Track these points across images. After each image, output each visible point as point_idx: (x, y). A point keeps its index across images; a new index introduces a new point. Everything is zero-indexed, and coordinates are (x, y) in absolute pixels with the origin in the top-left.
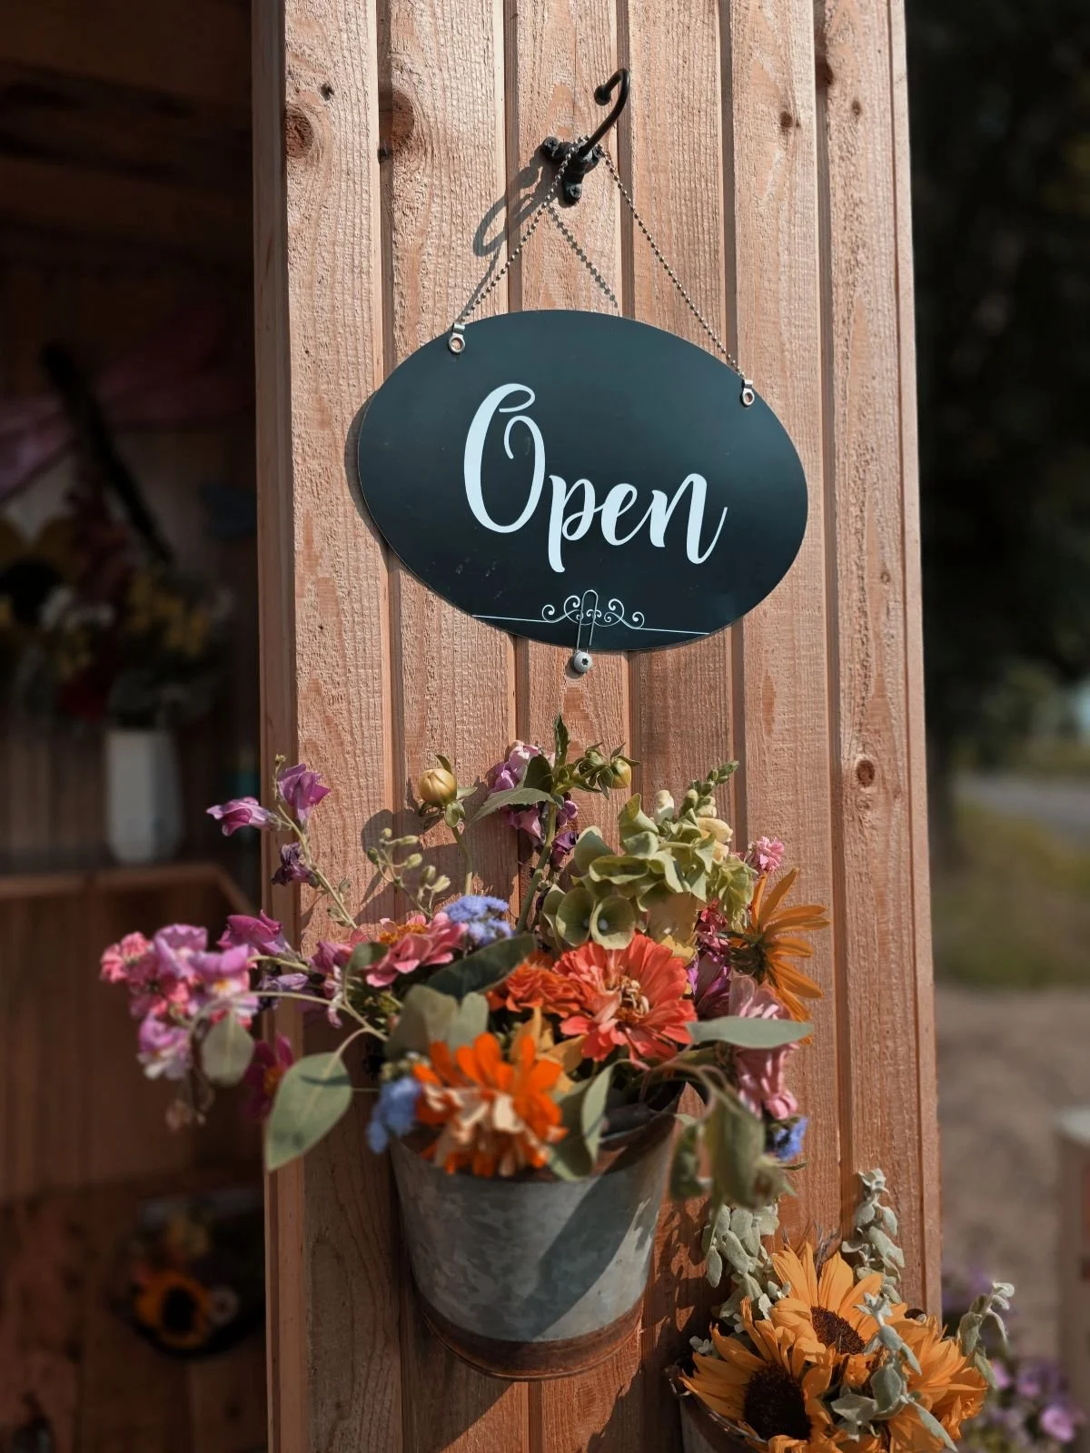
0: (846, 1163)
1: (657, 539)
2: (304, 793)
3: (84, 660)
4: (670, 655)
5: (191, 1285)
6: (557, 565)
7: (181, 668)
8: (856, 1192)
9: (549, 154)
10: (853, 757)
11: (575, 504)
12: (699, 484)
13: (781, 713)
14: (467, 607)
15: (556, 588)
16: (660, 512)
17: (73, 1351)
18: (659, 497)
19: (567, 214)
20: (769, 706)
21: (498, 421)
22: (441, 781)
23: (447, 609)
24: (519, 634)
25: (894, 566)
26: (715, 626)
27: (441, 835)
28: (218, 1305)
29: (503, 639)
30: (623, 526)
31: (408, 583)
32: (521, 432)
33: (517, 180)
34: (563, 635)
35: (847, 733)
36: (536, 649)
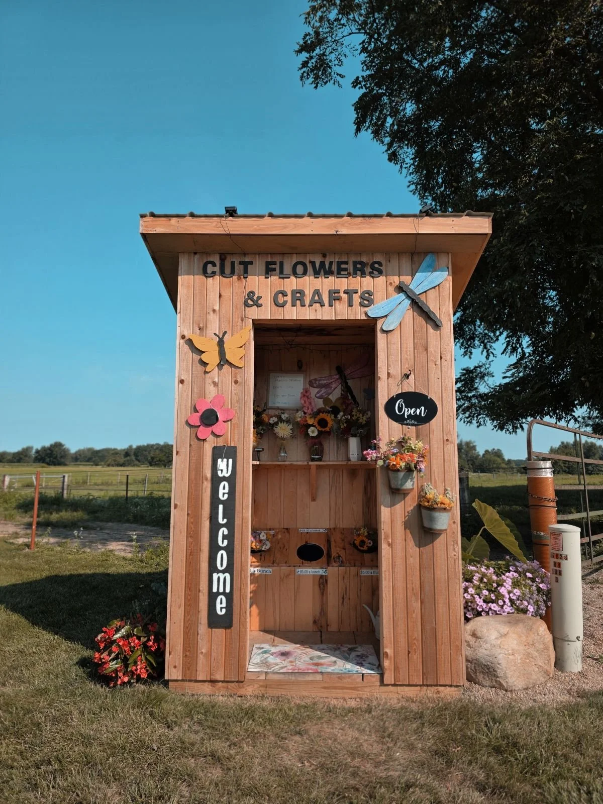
0: (445, 487)
1: (418, 414)
2: (380, 440)
3: (345, 425)
4: (420, 426)
5: (365, 539)
6: (406, 417)
7: (362, 426)
8: (446, 490)
9: (405, 375)
10: (445, 438)
11: (408, 411)
12: (423, 408)
13: (435, 433)
14: (396, 422)
15: (406, 420)
16: (418, 411)
17: (344, 549)
18: (418, 410)
19: (407, 381)
20: (433, 432)
21: (399, 403)
22: (393, 439)
23: (394, 422)
24: (402, 424)
25: (451, 415)
26: (426, 423)
27: (393, 445)
28: (369, 543)
29: (401, 425)
30: (414, 413)
31: (390, 420)
32: (402, 405)
33: (402, 378)
34: (407, 424)
35: (445, 435)
36: (404, 426)
